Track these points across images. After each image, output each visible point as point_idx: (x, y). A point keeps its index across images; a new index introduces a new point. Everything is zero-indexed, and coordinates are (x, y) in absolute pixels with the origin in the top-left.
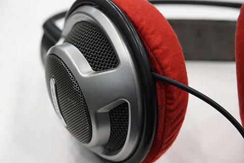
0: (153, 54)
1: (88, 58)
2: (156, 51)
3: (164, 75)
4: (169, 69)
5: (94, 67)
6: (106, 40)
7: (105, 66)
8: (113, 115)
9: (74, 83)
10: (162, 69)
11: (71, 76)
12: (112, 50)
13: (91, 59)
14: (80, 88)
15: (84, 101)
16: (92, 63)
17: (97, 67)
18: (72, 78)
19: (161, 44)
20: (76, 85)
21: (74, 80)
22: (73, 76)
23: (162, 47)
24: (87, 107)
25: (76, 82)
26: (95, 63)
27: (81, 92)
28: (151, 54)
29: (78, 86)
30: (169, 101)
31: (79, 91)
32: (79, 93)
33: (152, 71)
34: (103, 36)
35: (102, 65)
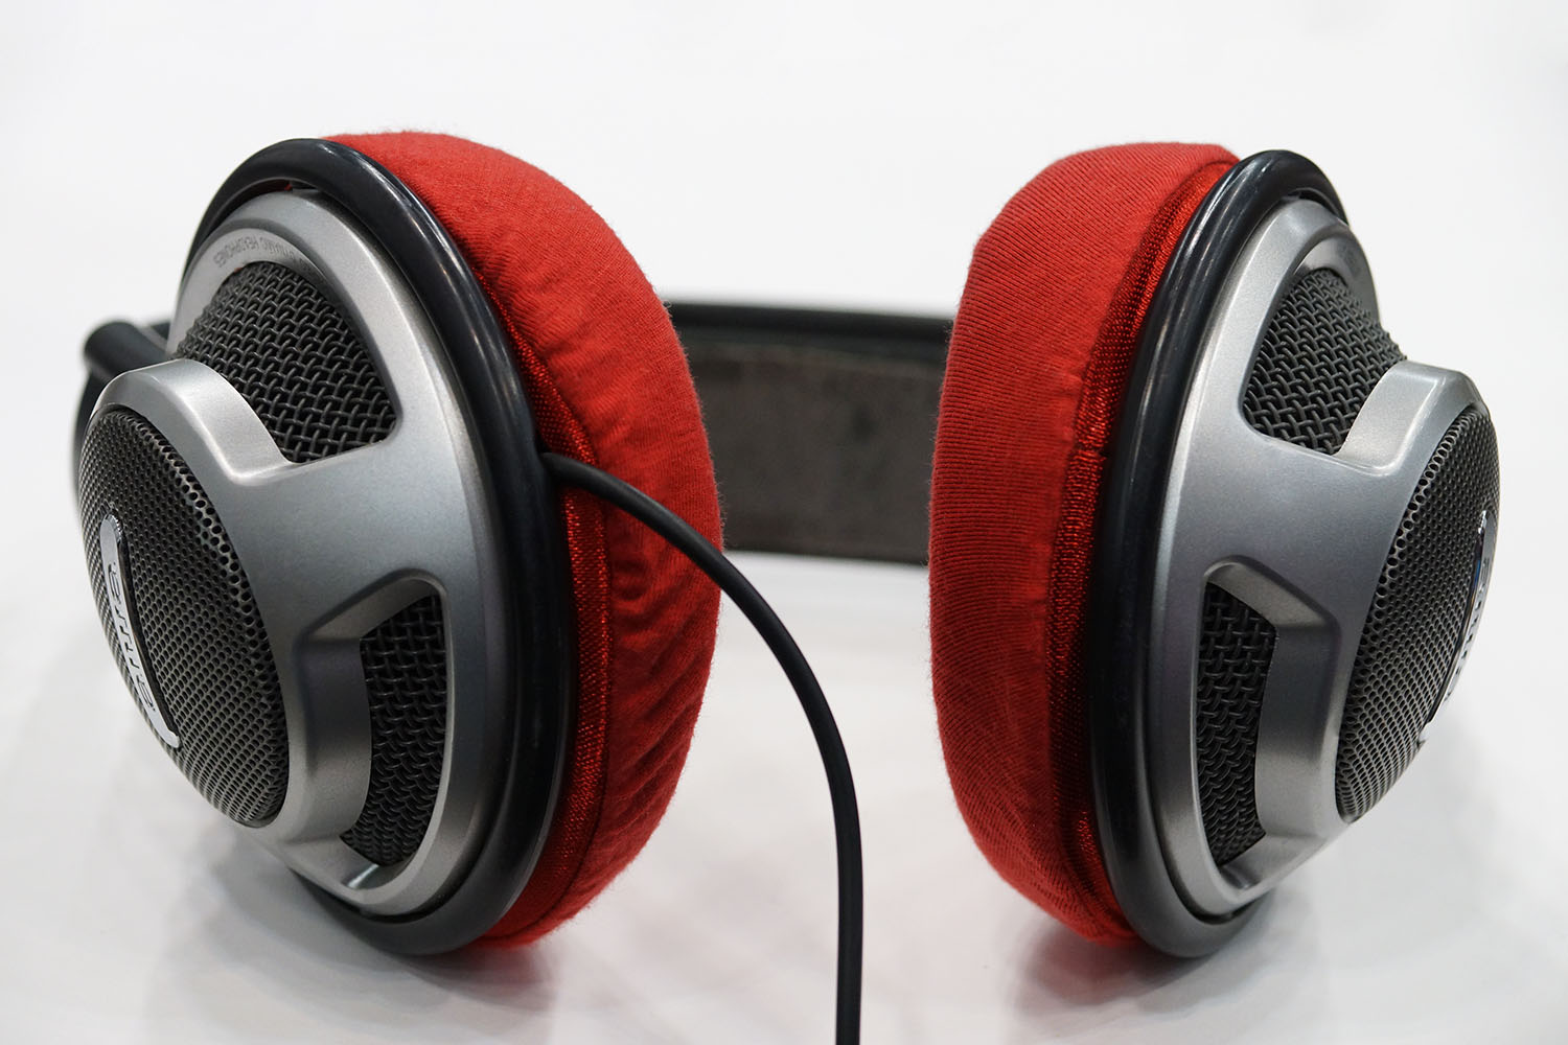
0: (550, 372)
1: (266, 408)
2: (561, 361)
3: (597, 464)
4: (619, 433)
5: (292, 444)
6: (343, 327)
7: (337, 436)
8: (379, 661)
9: (199, 514)
10: (590, 436)
11: (186, 488)
12: (371, 369)
13: (277, 412)
14: (225, 537)
15: (246, 596)
16: (284, 429)
17: (306, 446)
18: (194, 496)
19: (584, 331)
20: (208, 522)
21: (201, 504)
22: (197, 487)
23: (589, 344)
24: (260, 624)
25: (211, 511)
26: (298, 430)
27: (234, 556)
28: (539, 372)
29: (217, 530)
30: (623, 581)
31: (225, 548)
32: (225, 560)
33: (541, 447)
34: (331, 311)
35: (324, 434)
